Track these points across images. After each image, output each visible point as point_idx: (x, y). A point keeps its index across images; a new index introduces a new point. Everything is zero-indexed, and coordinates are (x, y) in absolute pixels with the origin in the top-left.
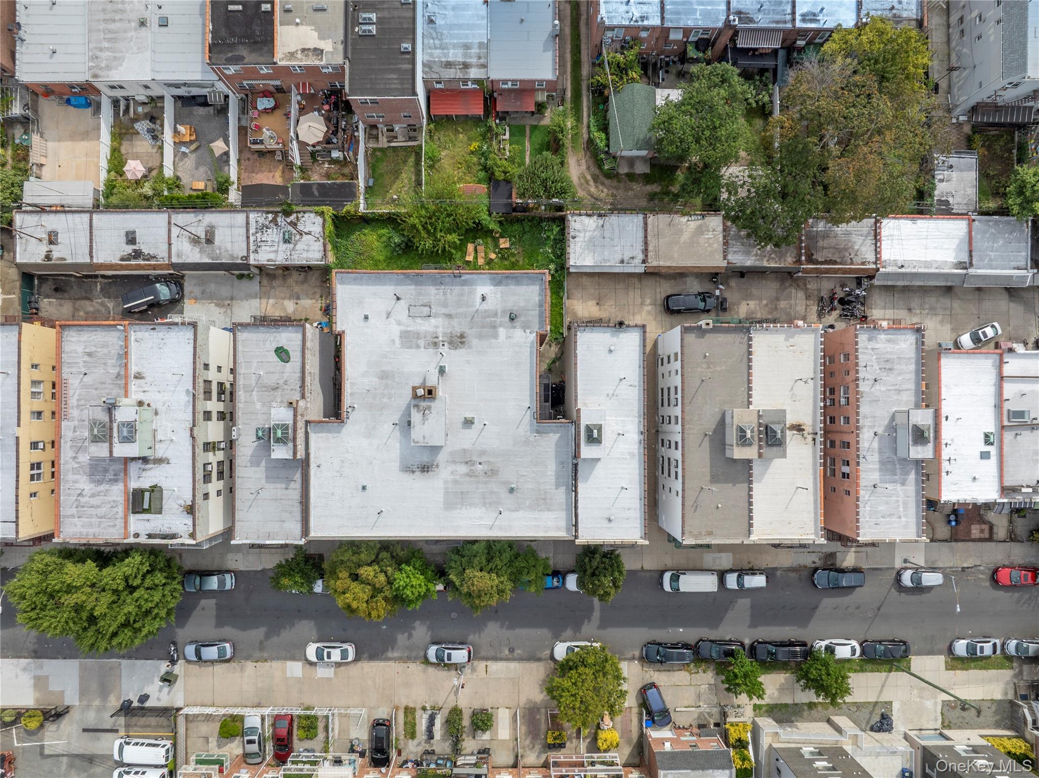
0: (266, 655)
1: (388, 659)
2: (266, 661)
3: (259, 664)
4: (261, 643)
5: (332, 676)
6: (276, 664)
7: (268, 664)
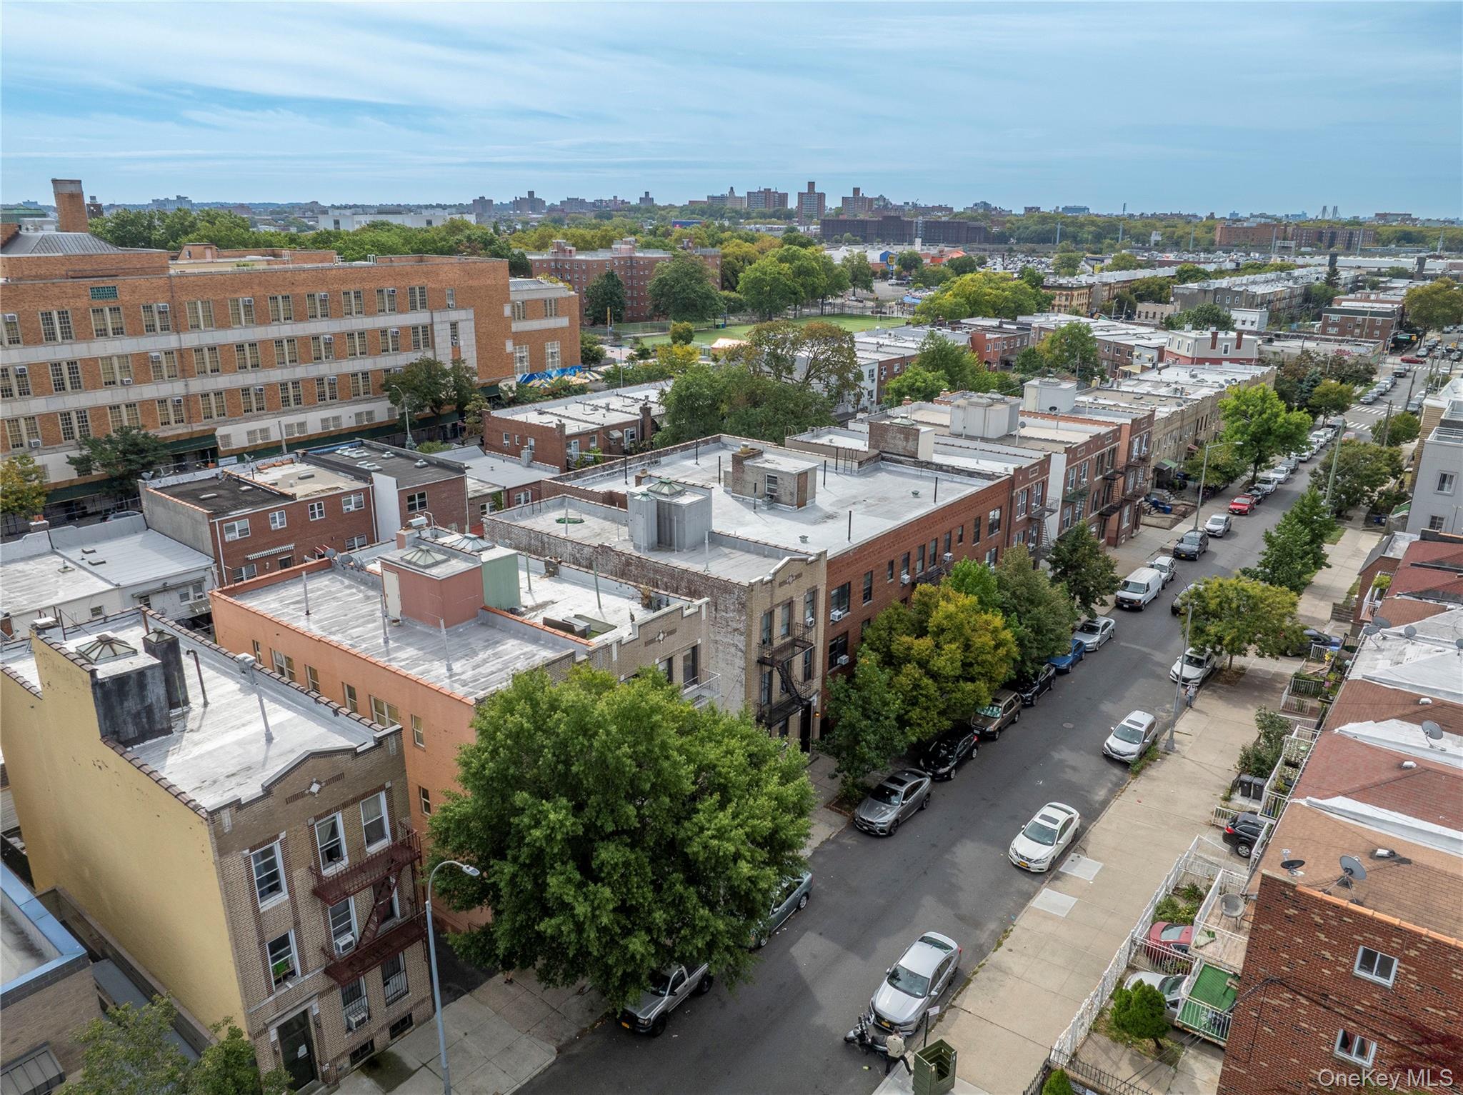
0: (993, 926)
1: (1105, 804)
2: (1006, 933)
3: (1005, 942)
4: (961, 918)
5: (1102, 864)
6: (1024, 921)
7: (1016, 932)
